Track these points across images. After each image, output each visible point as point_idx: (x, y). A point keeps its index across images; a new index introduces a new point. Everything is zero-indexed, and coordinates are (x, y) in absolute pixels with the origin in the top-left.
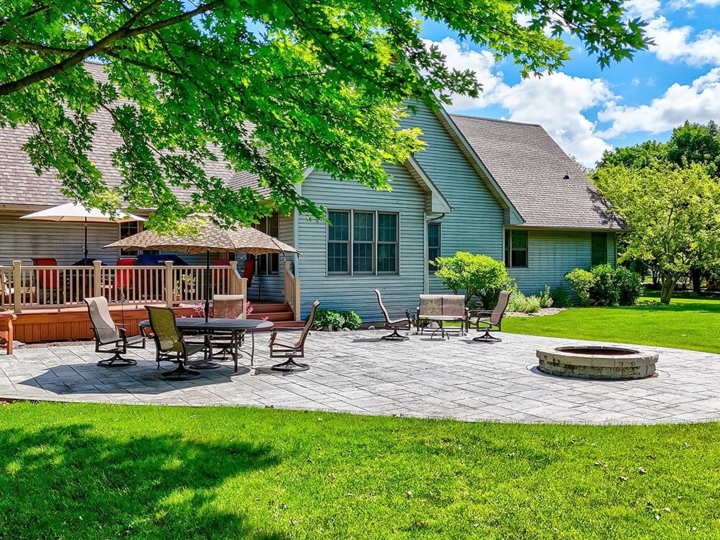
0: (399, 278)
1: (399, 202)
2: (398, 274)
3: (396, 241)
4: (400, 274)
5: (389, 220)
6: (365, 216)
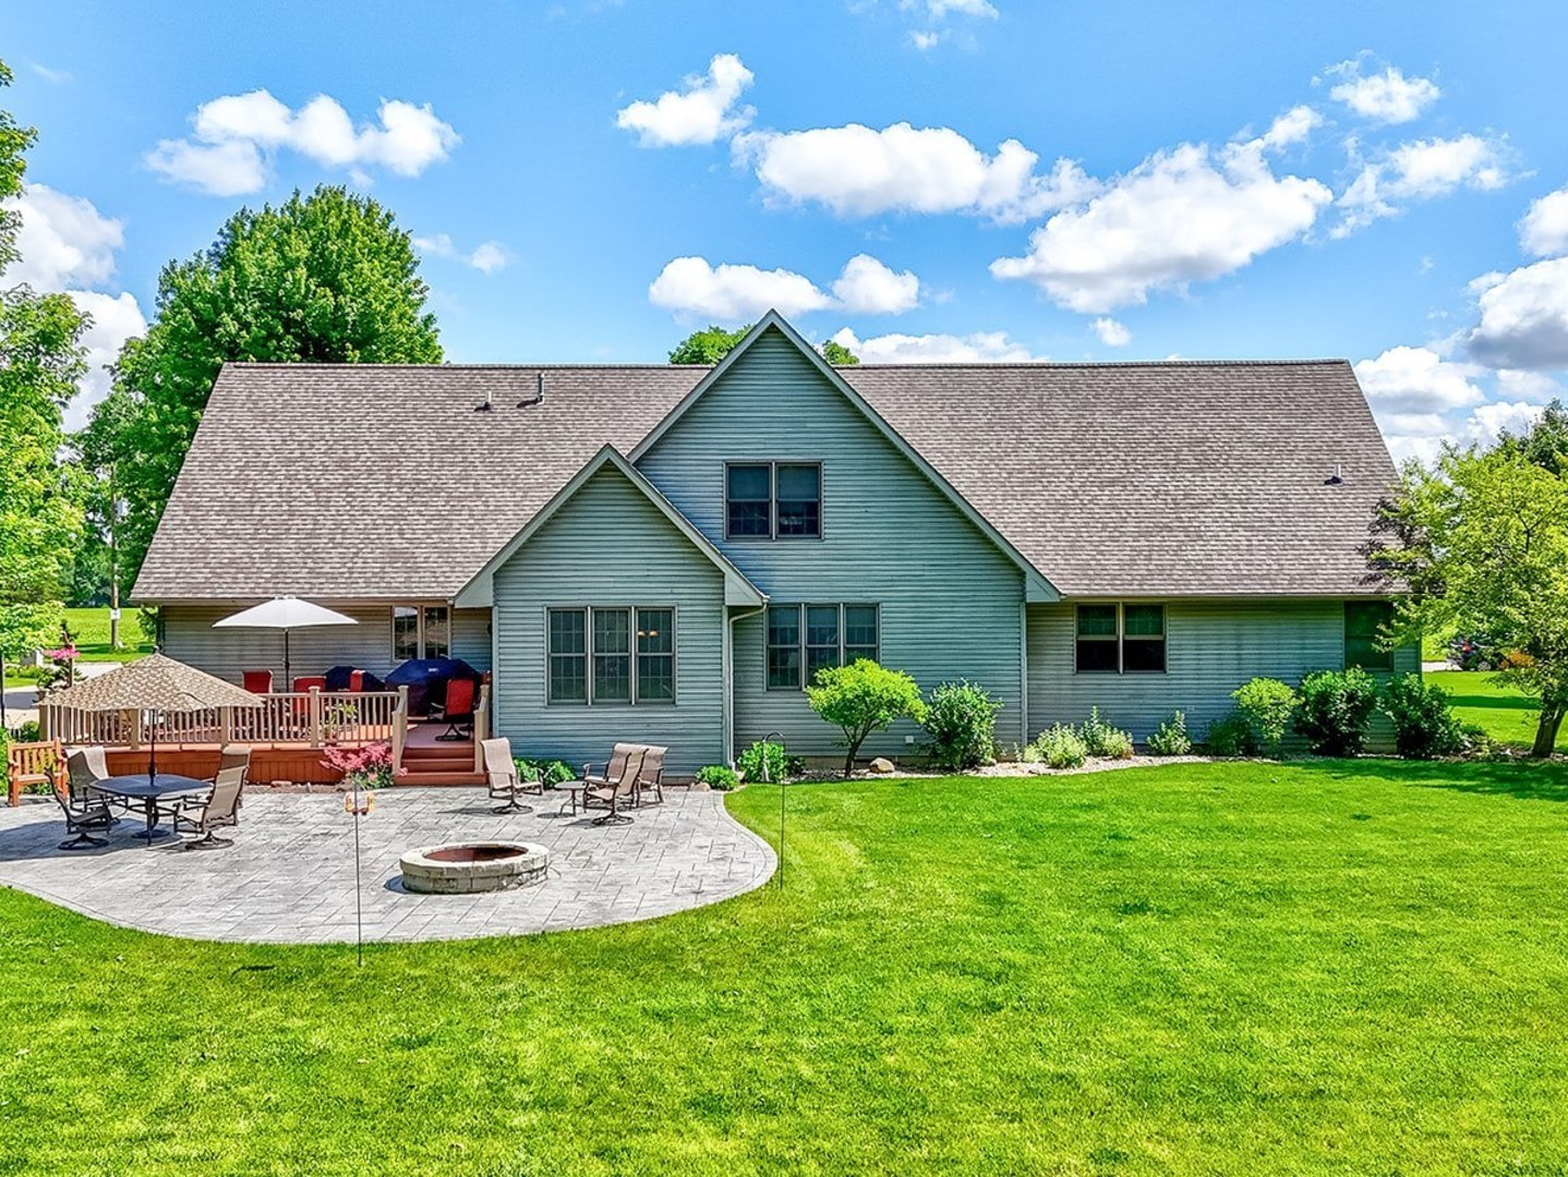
0: (674, 709)
1: (675, 591)
2: (674, 703)
3: (669, 651)
4: (677, 703)
5: (658, 620)
6: (611, 617)
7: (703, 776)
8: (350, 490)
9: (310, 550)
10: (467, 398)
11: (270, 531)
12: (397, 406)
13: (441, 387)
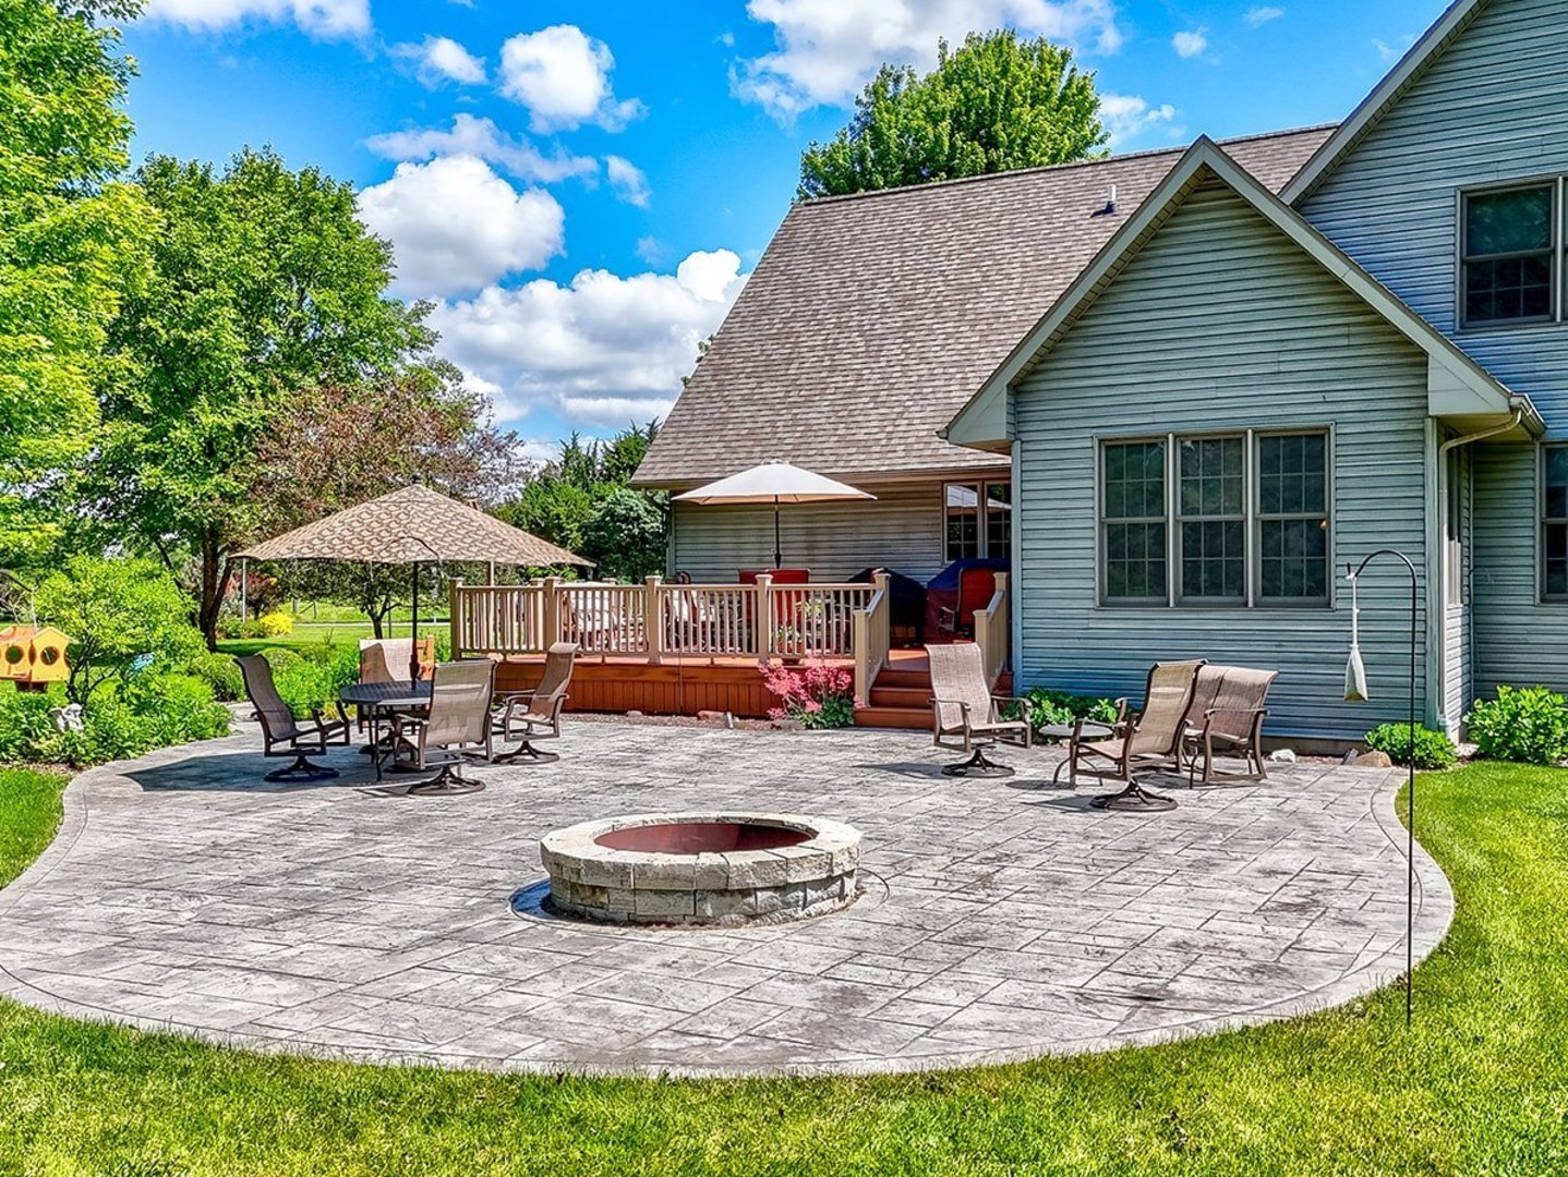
1: (1329, 397)
3: (1323, 510)
4: (1336, 604)
5: (1301, 452)
7: (1380, 740)
8: (909, 334)
9: (846, 413)
10: (1083, 202)
11: (802, 393)
12: (990, 224)
13: (1050, 192)
